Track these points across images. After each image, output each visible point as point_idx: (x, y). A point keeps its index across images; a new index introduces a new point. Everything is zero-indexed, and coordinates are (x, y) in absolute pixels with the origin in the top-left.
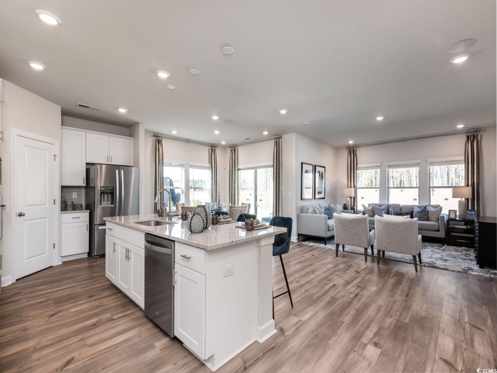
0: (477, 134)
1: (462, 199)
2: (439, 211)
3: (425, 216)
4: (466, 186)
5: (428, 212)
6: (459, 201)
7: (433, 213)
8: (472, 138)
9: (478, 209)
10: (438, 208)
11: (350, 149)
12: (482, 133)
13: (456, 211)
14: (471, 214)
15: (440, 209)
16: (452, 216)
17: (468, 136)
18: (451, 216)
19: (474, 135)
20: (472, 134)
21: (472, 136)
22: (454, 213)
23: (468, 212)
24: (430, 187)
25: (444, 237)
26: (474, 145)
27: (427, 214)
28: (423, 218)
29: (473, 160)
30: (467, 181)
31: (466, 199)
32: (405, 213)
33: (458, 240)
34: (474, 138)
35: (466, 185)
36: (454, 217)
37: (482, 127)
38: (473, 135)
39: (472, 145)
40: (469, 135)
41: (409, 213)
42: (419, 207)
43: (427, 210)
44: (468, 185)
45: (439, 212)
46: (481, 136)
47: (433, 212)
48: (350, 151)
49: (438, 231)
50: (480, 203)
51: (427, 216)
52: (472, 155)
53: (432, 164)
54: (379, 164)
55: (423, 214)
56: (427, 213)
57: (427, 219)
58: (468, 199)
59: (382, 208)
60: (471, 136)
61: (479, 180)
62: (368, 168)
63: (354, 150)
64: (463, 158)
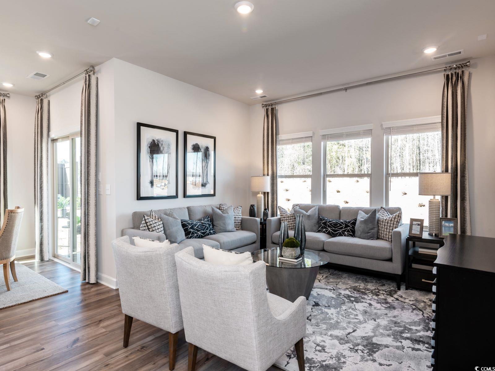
0: (463, 72)
1: (434, 198)
2: (396, 220)
3: (372, 229)
4: (443, 172)
5: (378, 220)
6: (430, 202)
7: (386, 224)
8: (454, 78)
9: (462, 216)
10: (395, 214)
11: (267, 107)
12: (471, 70)
13: (422, 221)
14: (447, 227)
15: (397, 217)
16: (416, 231)
17: (448, 76)
18: (413, 232)
19: (458, 73)
20: (453, 71)
21: (454, 76)
22: (419, 225)
23: (443, 222)
24: (388, 175)
25: (400, 273)
26: (457, 92)
27: (376, 226)
28: (369, 234)
29: (455, 122)
30: (444, 162)
31: (442, 197)
32: (342, 223)
33: (423, 280)
34: (457, 80)
35: (443, 170)
36: (418, 233)
37: (471, 58)
38: (455, 72)
39: (455, 94)
40: (450, 74)
41: (349, 222)
42: (366, 211)
43: (377, 218)
44: (447, 171)
45: (395, 223)
46: (470, 75)
47: (387, 221)
48: (267, 110)
49: (390, 260)
50: (466, 204)
51: (376, 229)
52: (454, 111)
53: (390, 131)
54: (310, 134)
55: (370, 226)
56: (376, 223)
57: (376, 236)
58: (446, 197)
59: (309, 213)
60: (452, 74)
61: (465, 160)
62: (294, 141)
63: (272, 109)
64: (438, 119)
